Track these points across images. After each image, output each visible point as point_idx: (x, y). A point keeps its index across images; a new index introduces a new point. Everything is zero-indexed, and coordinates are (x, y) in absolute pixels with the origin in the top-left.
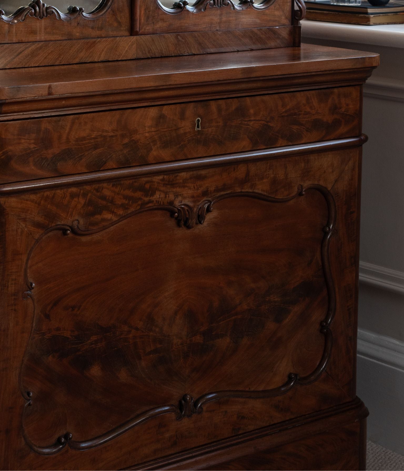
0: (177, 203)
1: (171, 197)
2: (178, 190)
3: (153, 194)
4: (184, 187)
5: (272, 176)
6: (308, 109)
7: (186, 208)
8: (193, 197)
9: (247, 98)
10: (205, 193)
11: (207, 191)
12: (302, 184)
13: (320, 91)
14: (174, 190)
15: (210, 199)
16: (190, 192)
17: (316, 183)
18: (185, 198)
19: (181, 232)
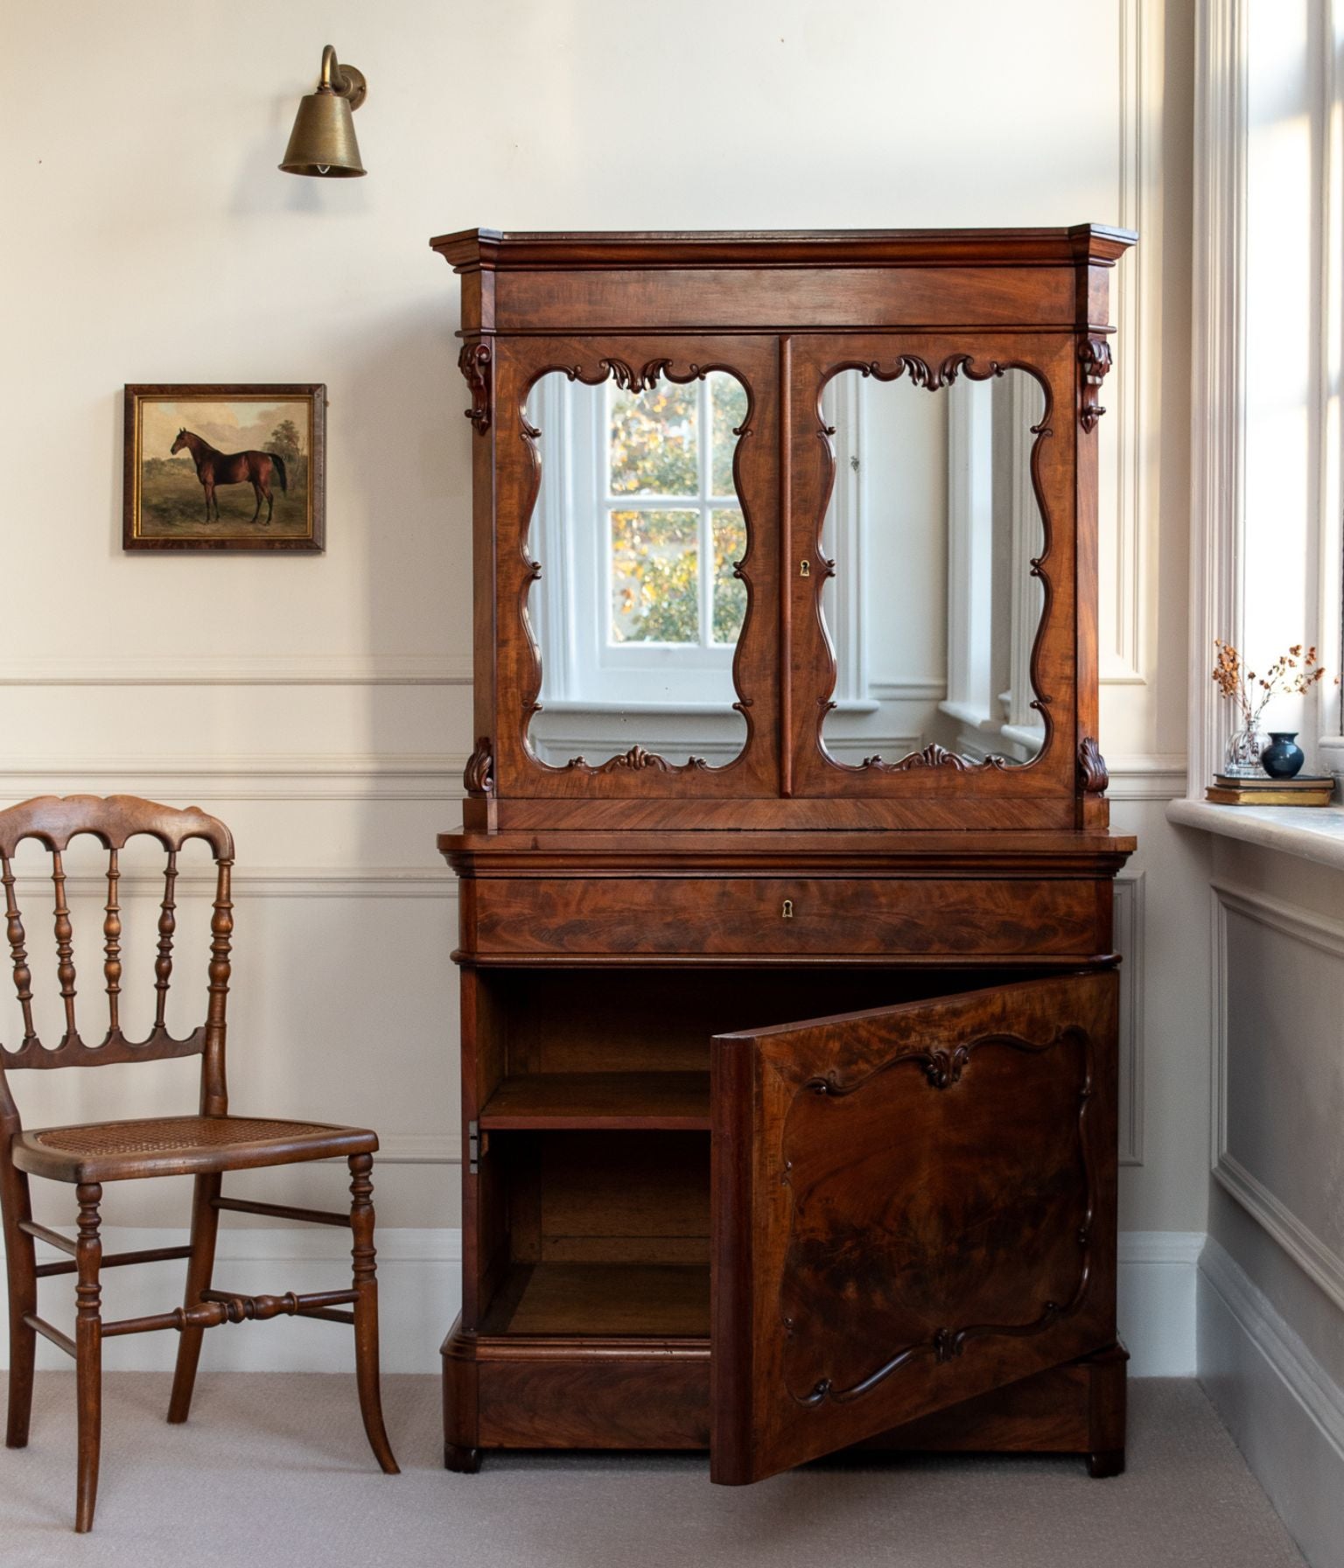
0: (933, 1050)
1: (927, 1040)
2: (934, 1030)
3: (908, 1037)
4: (940, 1026)
5: (1029, 1012)
6: (991, 906)
7: (942, 1057)
8: (949, 1041)
9: (874, 881)
10: (961, 1036)
11: (963, 1033)
12: (1060, 1024)
13: (1012, 882)
14: (930, 1030)
15: (966, 1044)
16: (946, 1033)
17: (1074, 1023)
18: (940, 1042)
19: (933, 1093)
